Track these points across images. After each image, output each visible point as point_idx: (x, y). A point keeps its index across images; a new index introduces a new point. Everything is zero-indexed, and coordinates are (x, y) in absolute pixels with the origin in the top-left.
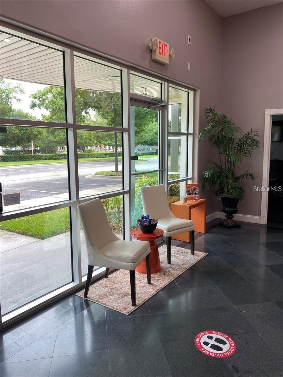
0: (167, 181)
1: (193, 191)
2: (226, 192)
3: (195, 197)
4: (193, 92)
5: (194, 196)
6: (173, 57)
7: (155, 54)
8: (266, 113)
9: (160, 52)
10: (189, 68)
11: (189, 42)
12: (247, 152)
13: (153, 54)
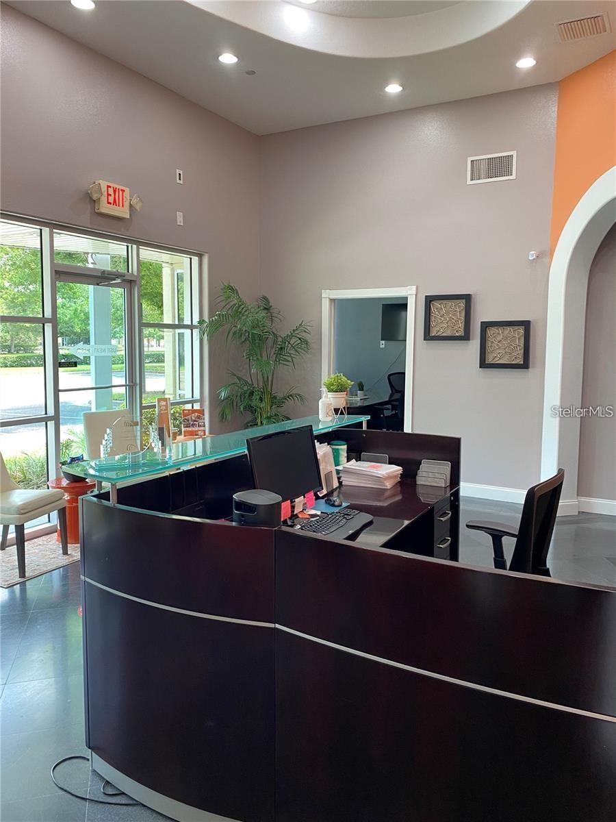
0: (141, 403)
1: (195, 421)
2: (259, 424)
3: (198, 431)
4: (197, 258)
5: (197, 429)
6: (138, 207)
7: (99, 204)
8: (323, 296)
9: (110, 201)
10: (180, 221)
11: (180, 179)
12: (290, 359)
13: (96, 205)
